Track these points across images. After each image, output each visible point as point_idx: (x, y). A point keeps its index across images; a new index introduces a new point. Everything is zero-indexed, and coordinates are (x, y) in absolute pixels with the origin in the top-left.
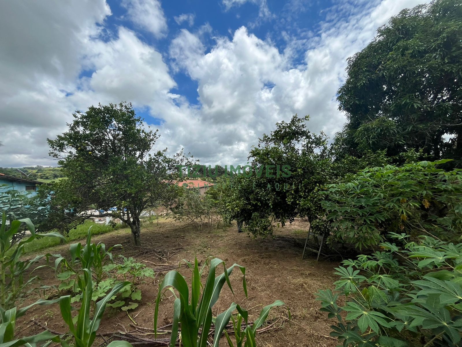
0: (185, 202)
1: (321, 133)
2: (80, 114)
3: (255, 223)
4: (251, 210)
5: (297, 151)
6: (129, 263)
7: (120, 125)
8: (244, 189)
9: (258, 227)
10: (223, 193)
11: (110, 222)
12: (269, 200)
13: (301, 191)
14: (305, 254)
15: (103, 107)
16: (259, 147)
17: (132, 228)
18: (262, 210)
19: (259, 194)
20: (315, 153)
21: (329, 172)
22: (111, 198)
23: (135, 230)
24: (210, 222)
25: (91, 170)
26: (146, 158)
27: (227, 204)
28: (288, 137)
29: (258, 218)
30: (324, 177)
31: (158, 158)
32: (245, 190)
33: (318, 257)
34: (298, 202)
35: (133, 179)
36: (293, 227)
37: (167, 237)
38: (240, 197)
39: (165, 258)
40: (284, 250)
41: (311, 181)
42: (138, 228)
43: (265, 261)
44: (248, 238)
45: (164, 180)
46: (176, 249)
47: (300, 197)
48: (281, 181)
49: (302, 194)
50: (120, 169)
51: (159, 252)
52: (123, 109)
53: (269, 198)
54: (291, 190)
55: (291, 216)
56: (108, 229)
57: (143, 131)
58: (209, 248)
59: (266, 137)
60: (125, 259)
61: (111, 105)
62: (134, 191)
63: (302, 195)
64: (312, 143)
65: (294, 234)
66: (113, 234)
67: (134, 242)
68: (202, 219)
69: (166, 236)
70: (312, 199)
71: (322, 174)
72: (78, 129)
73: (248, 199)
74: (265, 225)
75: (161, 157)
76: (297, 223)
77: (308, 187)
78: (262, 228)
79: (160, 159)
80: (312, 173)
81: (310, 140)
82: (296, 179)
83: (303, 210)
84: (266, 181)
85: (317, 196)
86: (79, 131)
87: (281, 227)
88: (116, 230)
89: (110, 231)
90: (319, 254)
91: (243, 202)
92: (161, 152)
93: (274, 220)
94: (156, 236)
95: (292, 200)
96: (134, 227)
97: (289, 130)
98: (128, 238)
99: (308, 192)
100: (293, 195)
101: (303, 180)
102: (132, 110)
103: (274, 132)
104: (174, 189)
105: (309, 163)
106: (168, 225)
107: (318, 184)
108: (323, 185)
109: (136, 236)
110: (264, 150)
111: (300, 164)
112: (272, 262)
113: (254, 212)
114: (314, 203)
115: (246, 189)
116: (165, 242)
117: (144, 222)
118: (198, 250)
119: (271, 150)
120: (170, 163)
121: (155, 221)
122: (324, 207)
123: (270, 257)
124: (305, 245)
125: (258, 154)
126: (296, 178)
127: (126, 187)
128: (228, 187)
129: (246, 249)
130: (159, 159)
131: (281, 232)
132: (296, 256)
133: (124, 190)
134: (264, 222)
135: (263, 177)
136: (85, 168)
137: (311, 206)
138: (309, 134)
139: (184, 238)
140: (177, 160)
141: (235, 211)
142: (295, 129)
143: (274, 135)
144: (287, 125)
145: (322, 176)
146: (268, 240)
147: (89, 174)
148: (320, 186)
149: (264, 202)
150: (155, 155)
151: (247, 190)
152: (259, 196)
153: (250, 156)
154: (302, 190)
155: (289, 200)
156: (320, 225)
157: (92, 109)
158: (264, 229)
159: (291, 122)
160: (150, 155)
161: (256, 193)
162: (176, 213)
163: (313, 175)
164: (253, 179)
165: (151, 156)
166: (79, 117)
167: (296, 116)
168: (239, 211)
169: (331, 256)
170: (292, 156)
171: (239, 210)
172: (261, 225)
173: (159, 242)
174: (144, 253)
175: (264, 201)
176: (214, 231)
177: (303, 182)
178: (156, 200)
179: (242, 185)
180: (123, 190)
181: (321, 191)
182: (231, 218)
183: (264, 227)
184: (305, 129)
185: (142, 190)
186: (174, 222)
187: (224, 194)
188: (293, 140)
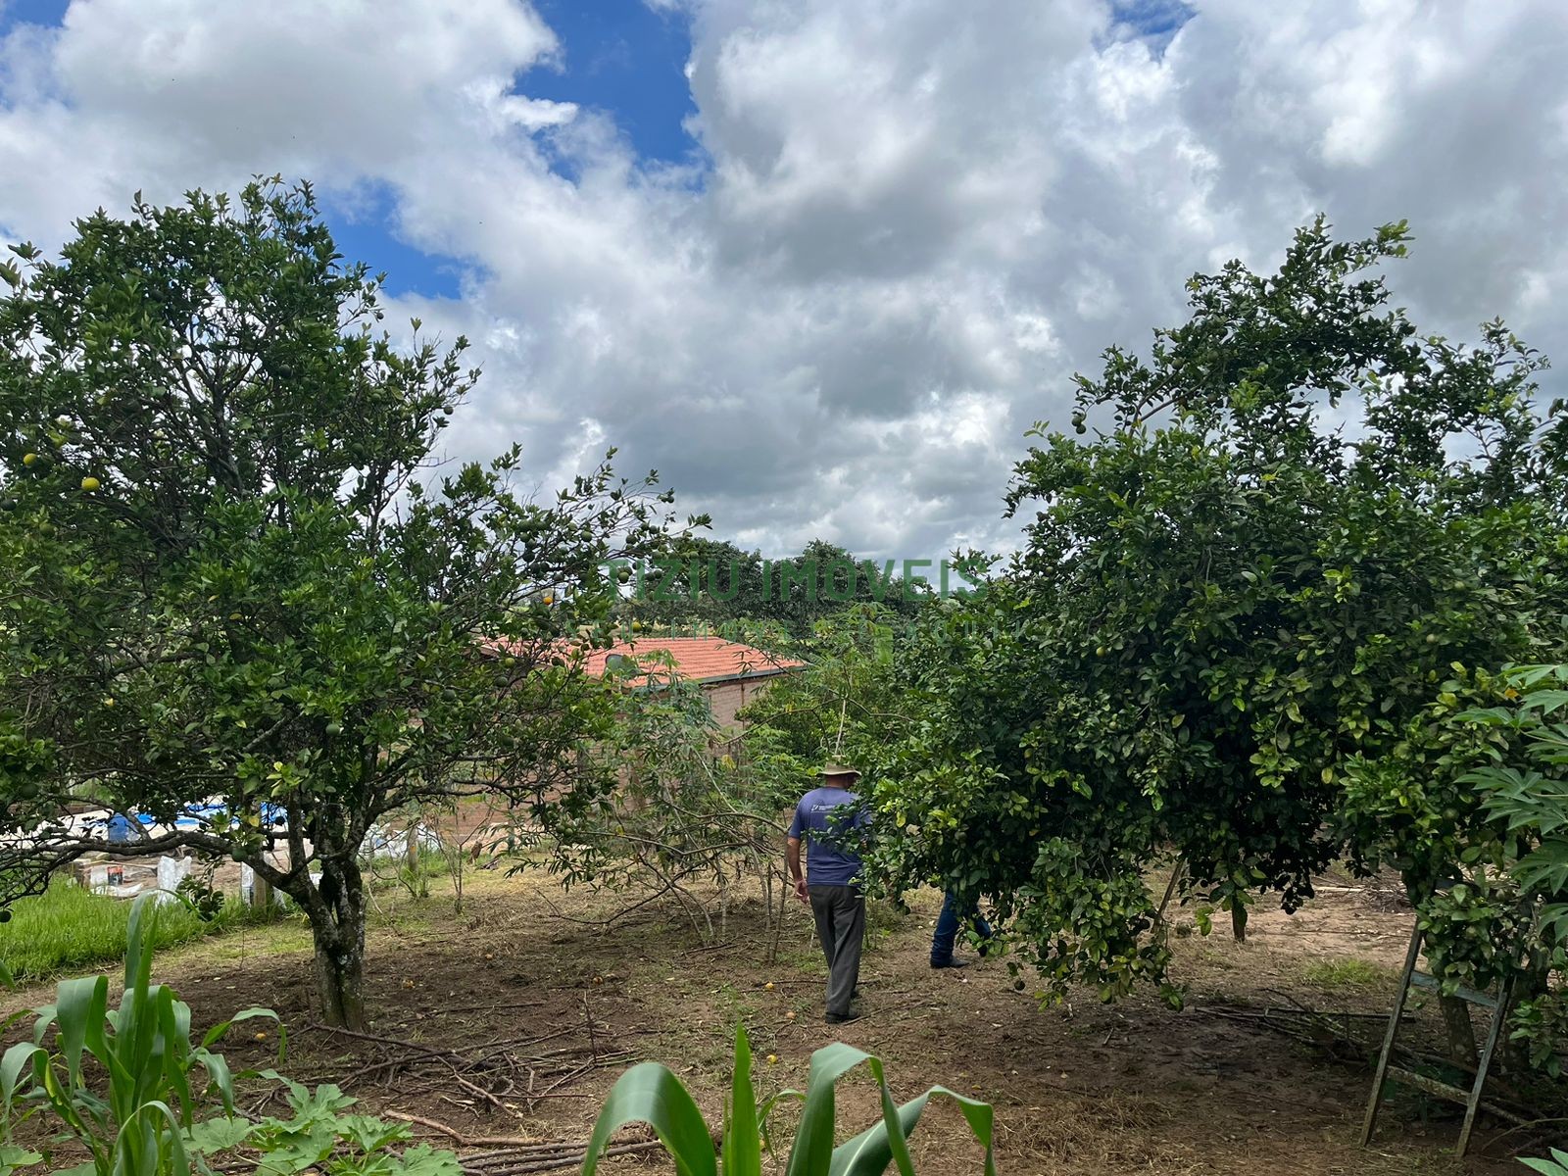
0: (622, 774)
1: (1492, 334)
2: (35, 261)
3: (1057, 905)
4: (1032, 824)
5: (1326, 454)
6: (320, 1112)
7: (250, 319)
8: (981, 695)
9: (1077, 932)
10: (856, 715)
11: (187, 883)
12: (1140, 761)
13: (1347, 711)
14: (1382, 1112)
15: (157, 217)
16: (1081, 430)
17: (316, 923)
18: (1100, 823)
19: (1076, 723)
20: (1448, 460)
21: (1539, 587)
22: (207, 742)
23: (336, 935)
24: (776, 897)
25: (98, 580)
26: (397, 510)
27: (879, 788)
28: (1263, 367)
29: (1072, 873)
30: (1501, 617)
31: (465, 504)
32: (989, 699)
33: (1467, 1126)
34: (1327, 776)
35: (330, 635)
36: (1308, 941)
37: (519, 981)
38: (957, 743)
39: (514, 1100)
40: (1244, 1082)
41: (1412, 642)
42: (352, 923)
43: (1120, 1144)
44: (1015, 1005)
45: (503, 639)
46: (578, 1054)
47: (1346, 745)
48: (1221, 643)
49: (1352, 725)
50: (258, 579)
51: (479, 1067)
52: (266, 220)
53: (1141, 751)
54: (1283, 700)
55: (1289, 868)
56: (169, 927)
57: (381, 353)
58: (773, 1052)
59: (1126, 368)
60: (299, 1091)
61: (193, 198)
62: (338, 699)
63: (1358, 736)
64: (1429, 398)
65: (1314, 985)
66: (200, 959)
67: (329, 1005)
68: (722, 878)
69: (509, 973)
70: (1421, 758)
71: (1491, 603)
72: (24, 349)
73: (1008, 756)
74: (1119, 921)
75: (481, 502)
76: (1338, 916)
77: (1394, 681)
78: (1099, 934)
79: (480, 514)
80: (1426, 599)
81: (1418, 378)
82: (1316, 632)
83: (1365, 830)
84: (1120, 647)
85: (1456, 740)
86: (29, 360)
87: (1232, 936)
88: (217, 933)
89: (181, 940)
90: (1471, 1111)
91: (980, 775)
92: (486, 469)
93: (1182, 891)
94: (455, 978)
95: (1291, 765)
96: (333, 917)
97: (1274, 320)
98: (292, 984)
99: (1393, 715)
100: (1298, 734)
101: (1363, 640)
102: (313, 224)
103: (1174, 338)
104: (557, 694)
105: (1399, 531)
106: (521, 910)
107: (1457, 666)
108: (1494, 671)
109: (340, 967)
110: (1107, 453)
111: (1338, 536)
112: (1165, 1151)
113: (1047, 833)
114: (1433, 784)
115: (999, 694)
116: (507, 1009)
117: (377, 889)
118: (708, 1063)
119: (1154, 451)
120: (540, 540)
121: (442, 888)
122: (1498, 808)
123: (1152, 1120)
124: (1385, 1053)
125: (1073, 477)
126: (1315, 626)
127: (290, 679)
128: (884, 679)
129: (1002, 1066)
130: (469, 513)
131: (1229, 967)
132: (1325, 1123)
133: (283, 699)
134: (1109, 897)
135: (1103, 621)
136: (67, 569)
137: (1413, 803)
138: (1407, 342)
139: (618, 993)
140: (577, 520)
141: (930, 826)
142: (1313, 314)
143: (1176, 354)
144: (1262, 286)
145: (1491, 616)
146: (1139, 1014)
147: (84, 602)
148: (1471, 675)
149: (1112, 775)
150: (449, 492)
151: (1004, 697)
152: (1078, 740)
153: (1023, 491)
154: (1356, 699)
155: (1272, 767)
156: (1476, 924)
157: (98, 229)
158: (1112, 942)
159: (1283, 269)
160: (416, 489)
161: (1059, 718)
162: (568, 838)
163: (1429, 607)
164: (1041, 634)
165: (426, 495)
166: (29, 281)
167: (1318, 230)
168: (953, 831)
169: (1548, 1125)
170: (1292, 491)
171: (953, 823)
172: (1092, 919)
173: (471, 1011)
174: (386, 1070)
175: (1113, 766)
176: (798, 951)
177: (1360, 650)
178: (456, 757)
179: (970, 670)
180: (277, 695)
181: (1478, 710)
182: (907, 868)
183: (1115, 933)
184: (1379, 313)
185: (381, 695)
186: (558, 893)
187: (860, 724)
188: (1298, 384)
